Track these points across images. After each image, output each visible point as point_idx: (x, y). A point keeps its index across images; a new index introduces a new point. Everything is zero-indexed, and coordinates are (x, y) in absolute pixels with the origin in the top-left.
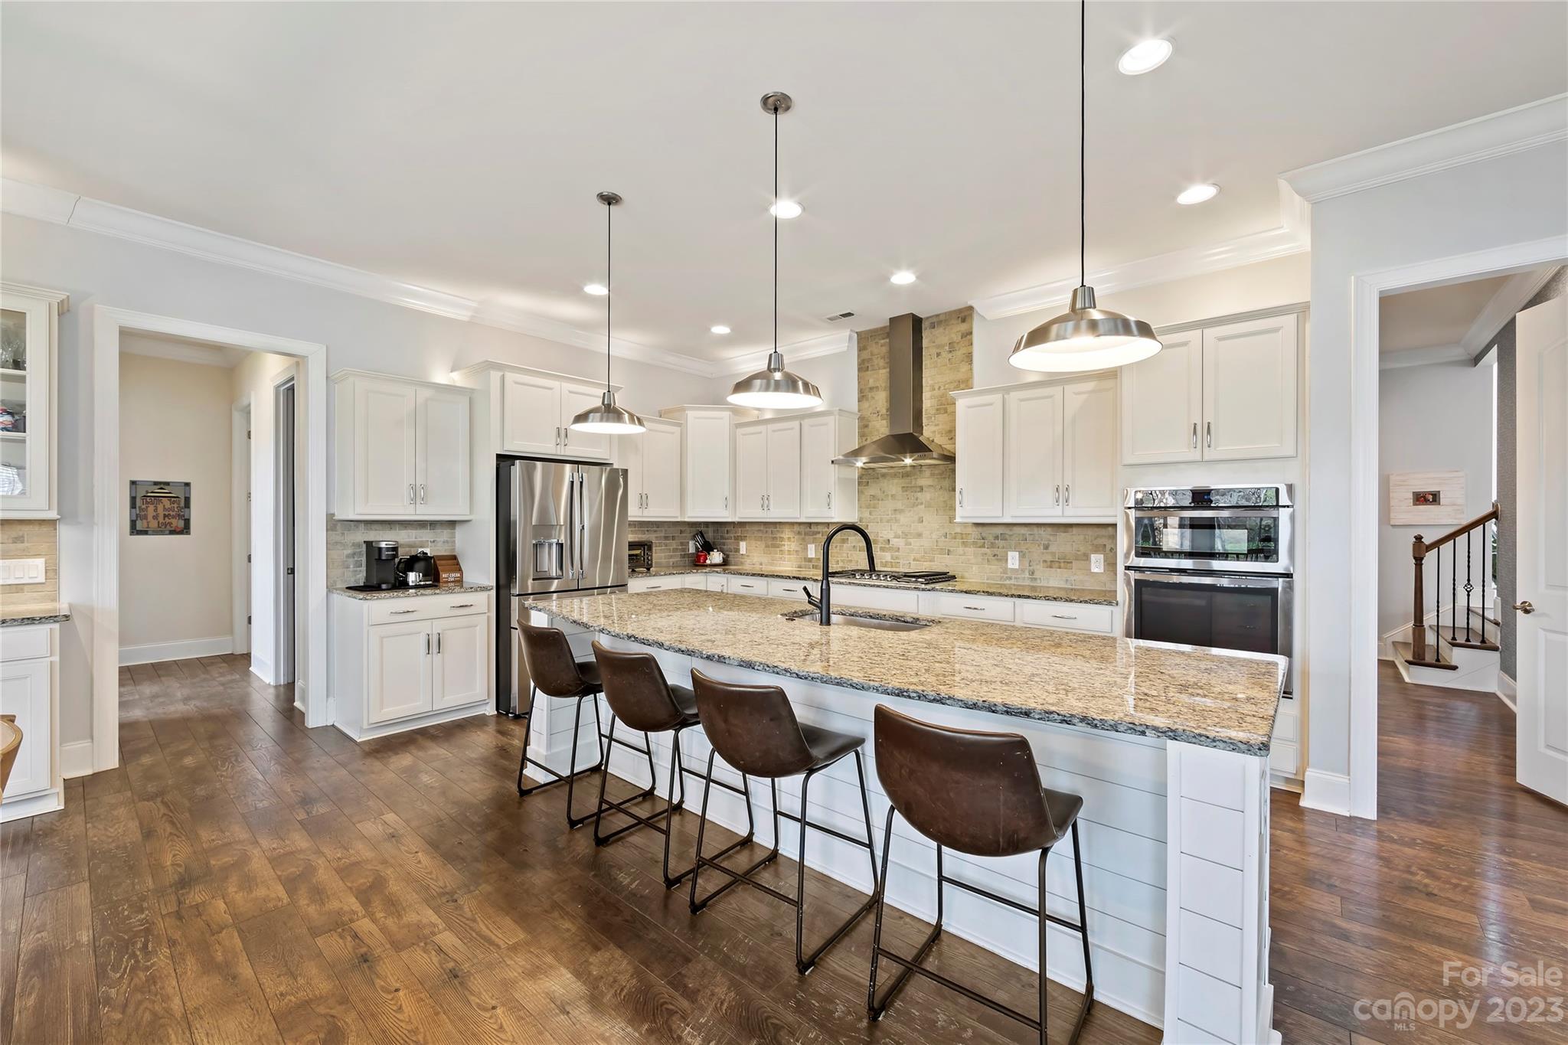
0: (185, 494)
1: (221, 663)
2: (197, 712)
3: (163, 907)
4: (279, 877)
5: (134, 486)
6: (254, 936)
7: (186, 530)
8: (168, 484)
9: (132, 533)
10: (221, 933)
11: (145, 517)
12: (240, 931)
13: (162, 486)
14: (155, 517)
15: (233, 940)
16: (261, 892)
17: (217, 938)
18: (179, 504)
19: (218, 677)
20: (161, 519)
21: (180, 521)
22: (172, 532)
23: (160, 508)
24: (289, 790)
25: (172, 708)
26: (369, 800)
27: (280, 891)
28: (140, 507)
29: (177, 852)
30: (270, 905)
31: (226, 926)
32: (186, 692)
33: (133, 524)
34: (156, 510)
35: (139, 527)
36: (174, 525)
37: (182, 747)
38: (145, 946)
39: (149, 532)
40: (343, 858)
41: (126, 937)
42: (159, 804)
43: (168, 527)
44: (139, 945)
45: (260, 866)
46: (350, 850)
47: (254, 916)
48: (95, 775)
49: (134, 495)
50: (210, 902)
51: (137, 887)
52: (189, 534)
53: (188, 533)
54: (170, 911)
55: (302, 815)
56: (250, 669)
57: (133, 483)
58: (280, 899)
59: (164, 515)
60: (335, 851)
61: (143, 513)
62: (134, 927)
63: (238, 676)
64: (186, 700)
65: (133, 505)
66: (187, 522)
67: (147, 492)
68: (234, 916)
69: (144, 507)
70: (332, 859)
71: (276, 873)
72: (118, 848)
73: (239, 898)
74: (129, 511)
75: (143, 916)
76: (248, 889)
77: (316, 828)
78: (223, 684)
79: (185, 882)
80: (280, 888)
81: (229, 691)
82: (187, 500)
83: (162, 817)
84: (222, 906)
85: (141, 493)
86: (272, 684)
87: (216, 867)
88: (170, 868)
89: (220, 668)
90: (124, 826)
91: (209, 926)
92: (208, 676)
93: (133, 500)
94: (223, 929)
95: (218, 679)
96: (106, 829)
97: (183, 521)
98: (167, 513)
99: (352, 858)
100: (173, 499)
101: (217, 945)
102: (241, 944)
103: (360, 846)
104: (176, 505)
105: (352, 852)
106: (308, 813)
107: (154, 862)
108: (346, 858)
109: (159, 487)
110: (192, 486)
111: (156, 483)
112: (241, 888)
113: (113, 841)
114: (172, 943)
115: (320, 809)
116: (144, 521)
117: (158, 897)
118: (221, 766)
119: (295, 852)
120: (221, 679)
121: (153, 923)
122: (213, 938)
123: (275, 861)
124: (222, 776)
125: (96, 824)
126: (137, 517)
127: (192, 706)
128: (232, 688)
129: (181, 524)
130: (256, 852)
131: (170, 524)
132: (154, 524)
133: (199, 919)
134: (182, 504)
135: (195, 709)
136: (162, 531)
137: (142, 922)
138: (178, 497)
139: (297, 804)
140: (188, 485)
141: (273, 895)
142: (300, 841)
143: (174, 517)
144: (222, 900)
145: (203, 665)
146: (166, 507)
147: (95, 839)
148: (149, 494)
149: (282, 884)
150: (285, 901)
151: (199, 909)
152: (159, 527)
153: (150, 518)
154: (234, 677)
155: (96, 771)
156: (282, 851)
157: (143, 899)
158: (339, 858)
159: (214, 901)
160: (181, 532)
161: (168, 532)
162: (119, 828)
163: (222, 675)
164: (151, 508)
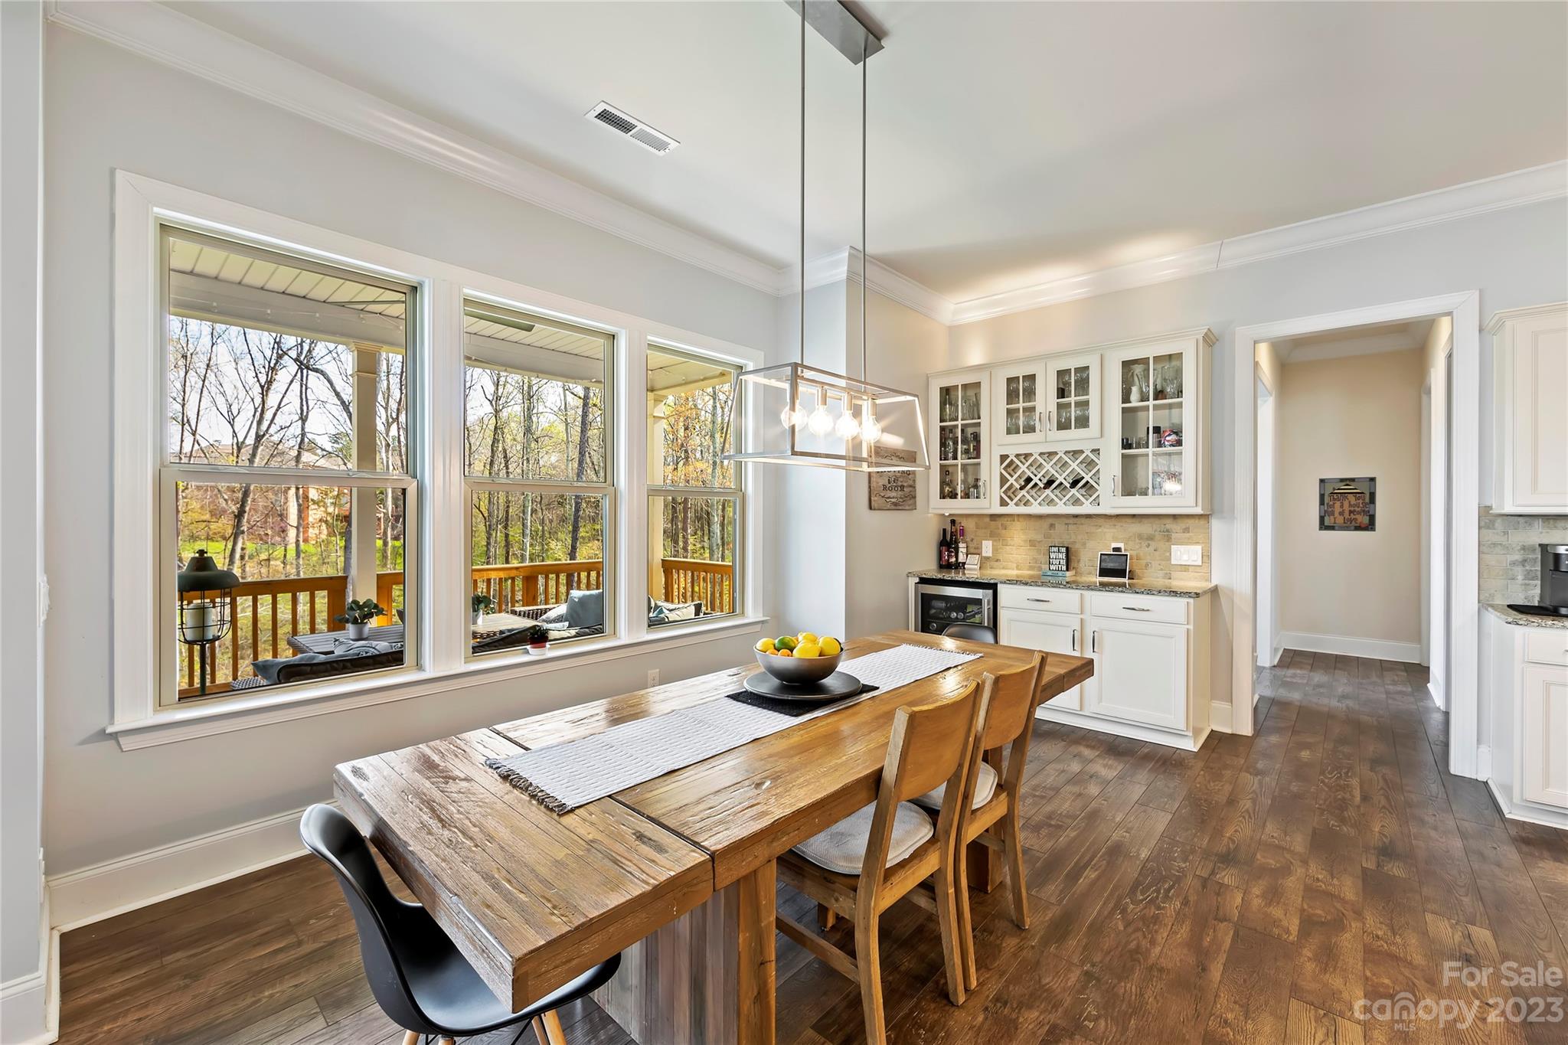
0: (1370, 489)
1: (1402, 671)
2: (1345, 711)
3: (1200, 867)
4: (1303, 910)
5: (1323, 484)
6: (1243, 947)
7: (1370, 526)
8: (1353, 480)
9: (1321, 529)
10: (1222, 922)
11: (1332, 513)
12: (1236, 934)
13: (1348, 483)
14: (1341, 513)
15: (1226, 936)
16: (1277, 912)
17: (1216, 923)
18: (1364, 500)
19: (1388, 685)
20: (1347, 515)
21: (1365, 517)
22: (1358, 528)
23: (1346, 504)
24: (1377, 830)
25: (1325, 701)
26: (1467, 895)
27: (1294, 925)
28: (1327, 504)
29: (1240, 830)
30: (1276, 931)
31: (1230, 919)
32: (1349, 689)
33: (1322, 519)
34: (1342, 506)
35: (1327, 523)
36: (1359, 521)
37: (1309, 740)
38: (1169, 890)
39: (1336, 528)
40: (1382, 939)
41: (1164, 873)
42: (1256, 781)
43: (1353, 523)
44: (1166, 886)
45: (1293, 886)
46: (1398, 937)
47: (1255, 930)
48: (1233, 735)
49: (1322, 493)
50: (1233, 890)
51: (1196, 840)
52: (1375, 530)
53: (1373, 529)
54: (1202, 875)
55: (1371, 865)
56: (1428, 685)
57: (1322, 481)
58: (1288, 932)
59: (1350, 511)
60: (1379, 925)
61: (1330, 510)
62: (1174, 870)
63: (1410, 689)
64: (1344, 697)
65: (1322, 502)
66: (1372, 518)
67: (1334, 489)
68: (1241, 916)
69: (1331, 503)
70: (1369, 931)
71: (1302, 904)
72: (1206, 800)
73: (1256, 902)
74: (1318, 508)
75: (1184, 866)
76: (1268, 901)
77: (1376, 887)
78: (1387, 693)
79: (1228, 859)
80: (1297, 922)
81: (1390, 701)
82: (1372, 496)
83: (1252, 793)
84: (1239, 900)
85: (1329, 490)
86: (1442, 708)
87: (1258, 862)
88: (1226, 840)
89: (1397, 675)
90: (1222, 786)
91: (1218, 910)
92: (1379, 681)
93: (1322, 496)
94: (1226, 920)
95: (1386, 687)
96: (1209, 782)
97: (1368, 518)
98: (1352, 509)
99: (1393, 948)
100: (1358, 495)
101: (1212, 930)
102: (1228, 945)
103: (1413, 940)
104: (1361, 501)
105: (1398, 940)
106: (1378, 865)
107: (1219, 828)
108: (1386, 943)
109: (1344, 483)
110: (1378, 481)
111: (1342, 480)
112: (1263, 896)
113: (1207, 794)
114: (1186, 902)
115: (1396, 869)
116: (1332, 517)
117: (1203, 858)
118: (1329, 773)
119: (1335, 896)
120: (1391, 687)
121: (1186, 876)
122: (1213, 922)
123: (1311, 891)
124: (1323, 782)
125: (1206, 775)
126: (1325, 514)
127: (1344, 705)
128: (1395, 699)
129: (1366, 520)
130: (1300, 871)
131: (1356, 519)
132: (1340, 520)
133: (1215, 898)
134: (1367, 500)
135: (1344, 709)
136: (1347, 527)
137: (1181, 870)
138: (1363, 493)
139: (1375, 848)
140: (1373, 480)
141: (1285, 923)
142: (1348, 888)
143: (1359, 513)
144: (1242, 895)
145: (1384, 667)
146: (1352, 503)
147: (1198, 785)
148: (1336, 491)
149: (1300, 918)
150: (1291, 938)
151: (1221, 889)
152: (1345, 523)
153: (1337, 514)
154: (1404, 689)
155: (1234, 732)
156: (1323, 886)
157: (1193, 851)
158: (1377, 936)
159: (1236, 891)
160: (1365, 529)
161: (1353, 528)
162: (1217, 785)
163: (1394, 683)
164: (1338, 504)
